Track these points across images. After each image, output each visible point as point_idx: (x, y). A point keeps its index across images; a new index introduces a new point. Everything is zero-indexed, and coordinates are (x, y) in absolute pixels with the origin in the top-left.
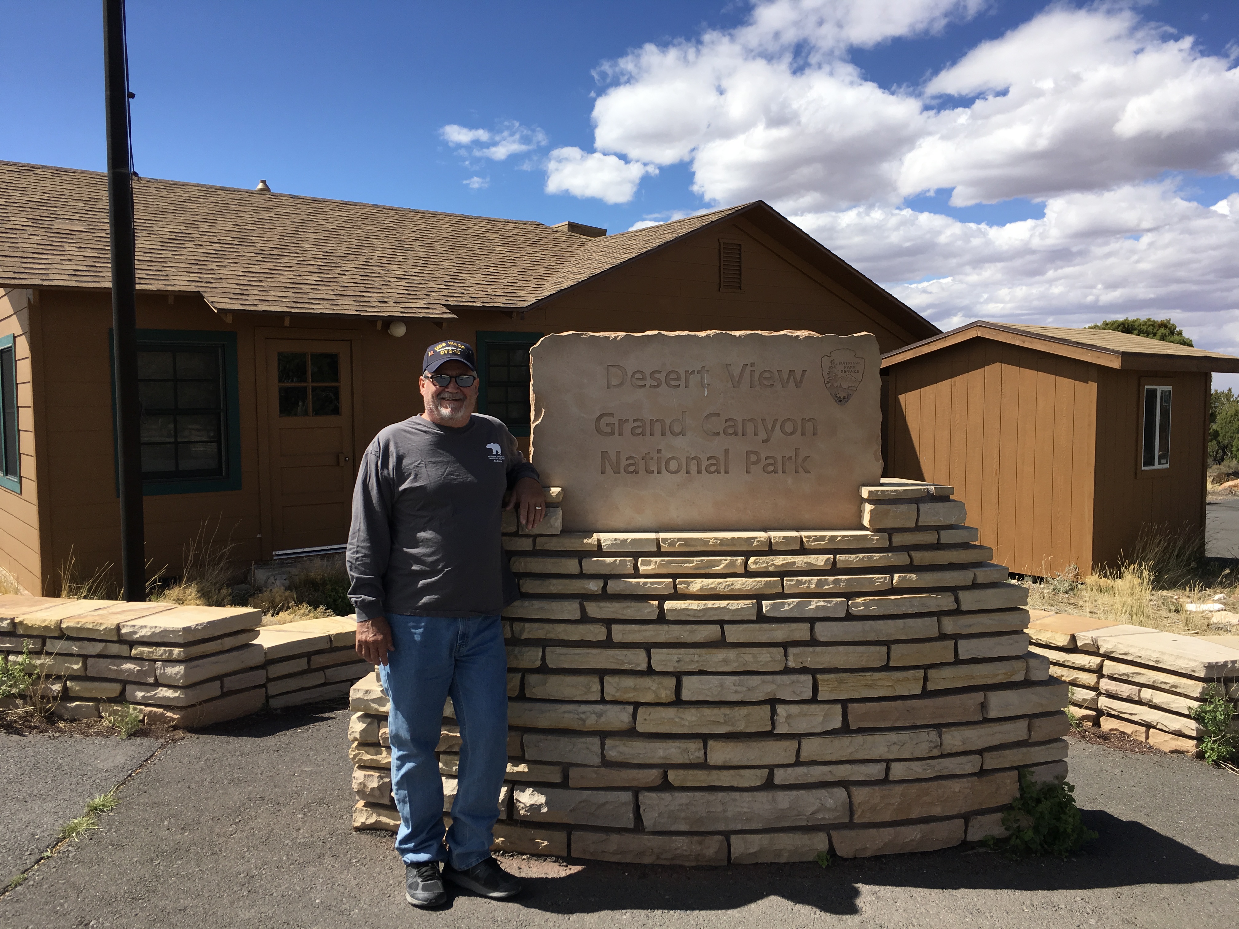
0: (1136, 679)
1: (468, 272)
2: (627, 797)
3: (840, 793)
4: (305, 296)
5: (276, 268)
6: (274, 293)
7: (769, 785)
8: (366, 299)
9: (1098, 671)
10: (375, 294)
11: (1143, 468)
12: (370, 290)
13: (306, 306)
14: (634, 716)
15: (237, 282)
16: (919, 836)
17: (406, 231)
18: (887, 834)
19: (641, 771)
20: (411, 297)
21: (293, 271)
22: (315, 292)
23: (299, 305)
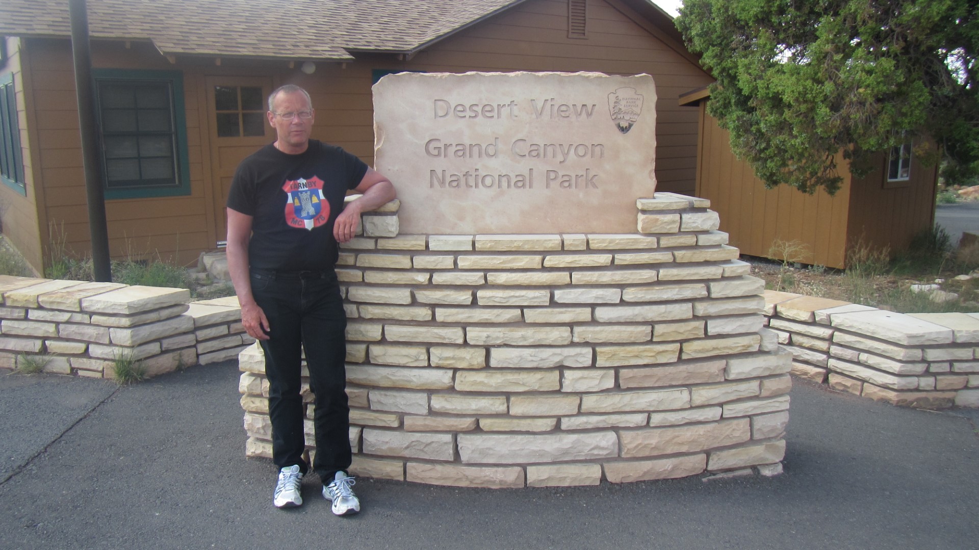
0: (857, 346)
1: (366, 21)
2: (448, 438)
3: (612, 436)
4: (233, 41)
6: (208, 39)
7: (557, 429)
8: (282, 43)
9: (830, 339)
10: (290, 40)
11: (889, 180)
12: (286, 36)
13: (234, 49)
14: (454, 378)
15: (181, 30)
16: (670, 467)
18: (647, 465)
19: (459, 419)
20: (318, 41)
21: (225, 21)
22: (243, 38)
23: (229, 49)
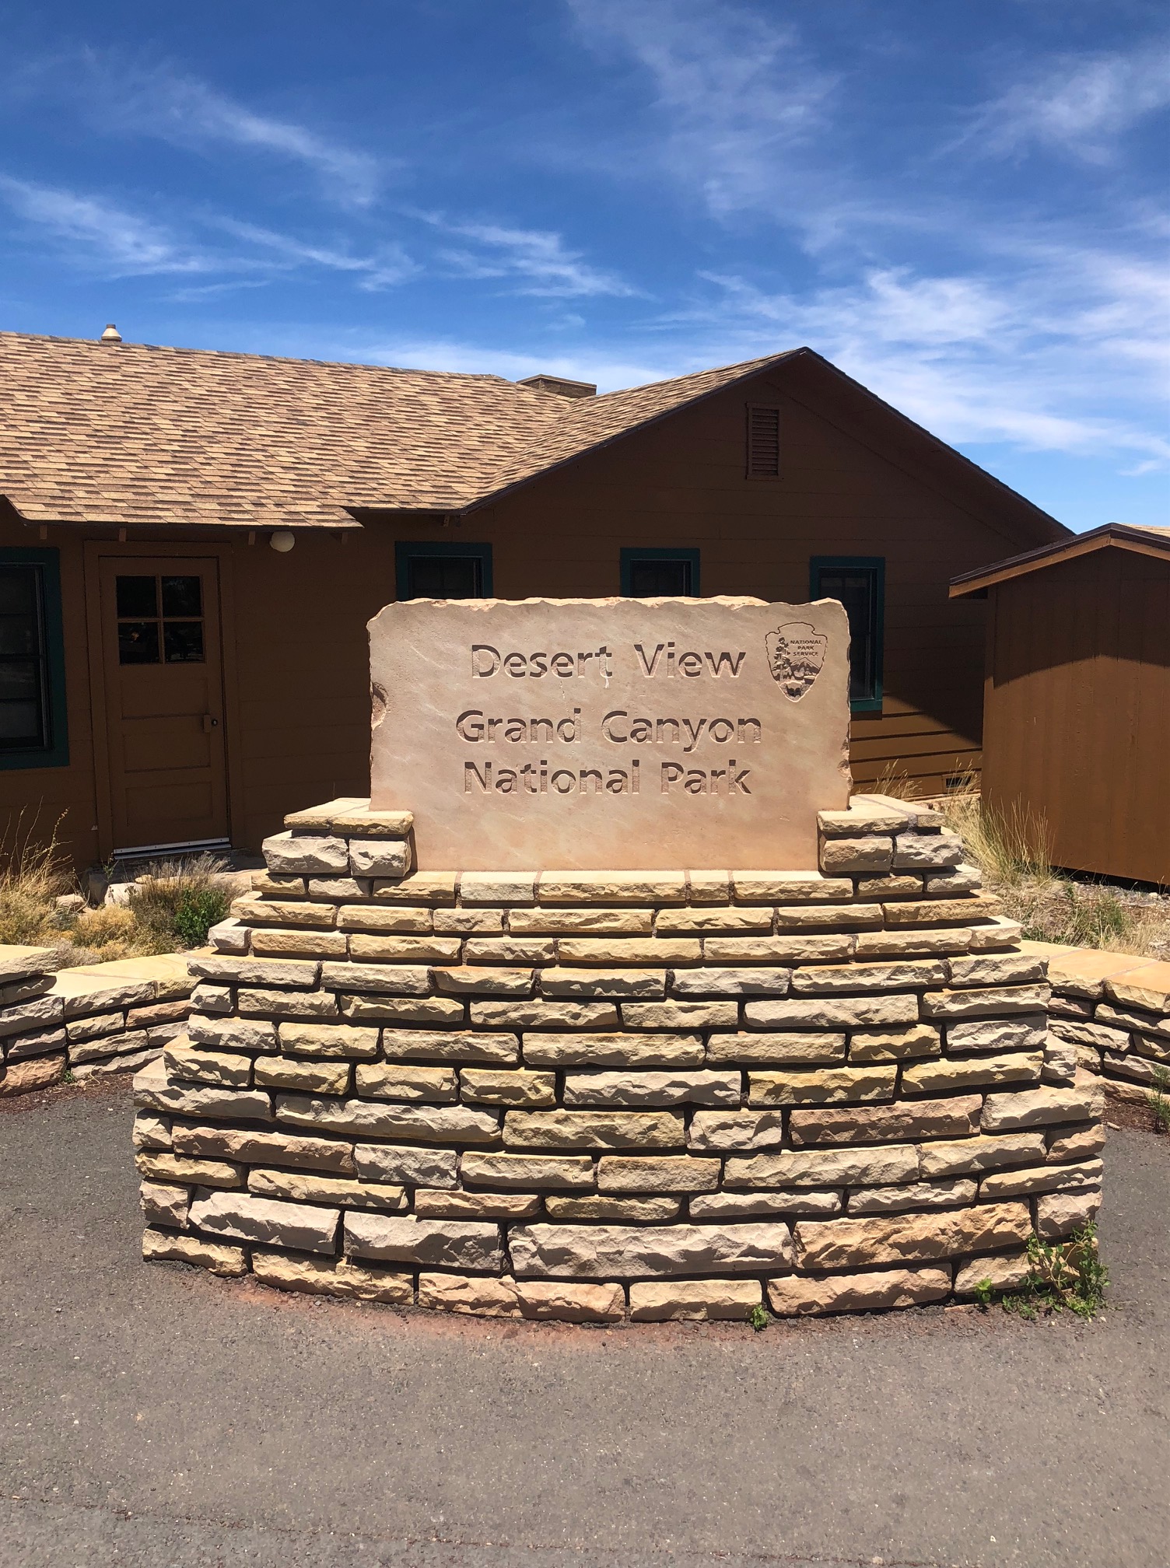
1: (387, 455)
2: (492, 1230)
3: (780, 1231)
4: (149, 498)
5: (115, 457)
6: (106, 495)
7: (682, 1216)
8: (235, 501)
10: (249, 493)
12: (243, 487)
13: (150, 513)
14: (501, 1124)
15: (58, 479)
16: (886, 1286)
17: (304, 395)
19: (510, 1197)
20: (299, 496)
21: (137, 461)
22: (165, 491)
23: (139, 512)
